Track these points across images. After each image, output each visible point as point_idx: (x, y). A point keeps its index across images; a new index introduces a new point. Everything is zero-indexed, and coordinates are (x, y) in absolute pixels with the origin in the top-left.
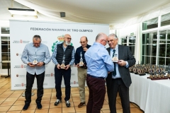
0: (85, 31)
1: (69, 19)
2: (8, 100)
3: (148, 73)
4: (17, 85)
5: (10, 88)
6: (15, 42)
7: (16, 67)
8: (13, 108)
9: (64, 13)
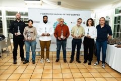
0: (75, 15)
1: (63, 6)
3: (116, 44)
9: (60, 2)
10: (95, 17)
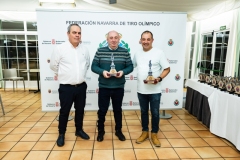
1: (122, 6)
2: (38, 124)
4: (49, 105)
5: (40, 108)
6: (45, 42)
7: (48, 79)
8: (45, 137)
10: (194, 30)
